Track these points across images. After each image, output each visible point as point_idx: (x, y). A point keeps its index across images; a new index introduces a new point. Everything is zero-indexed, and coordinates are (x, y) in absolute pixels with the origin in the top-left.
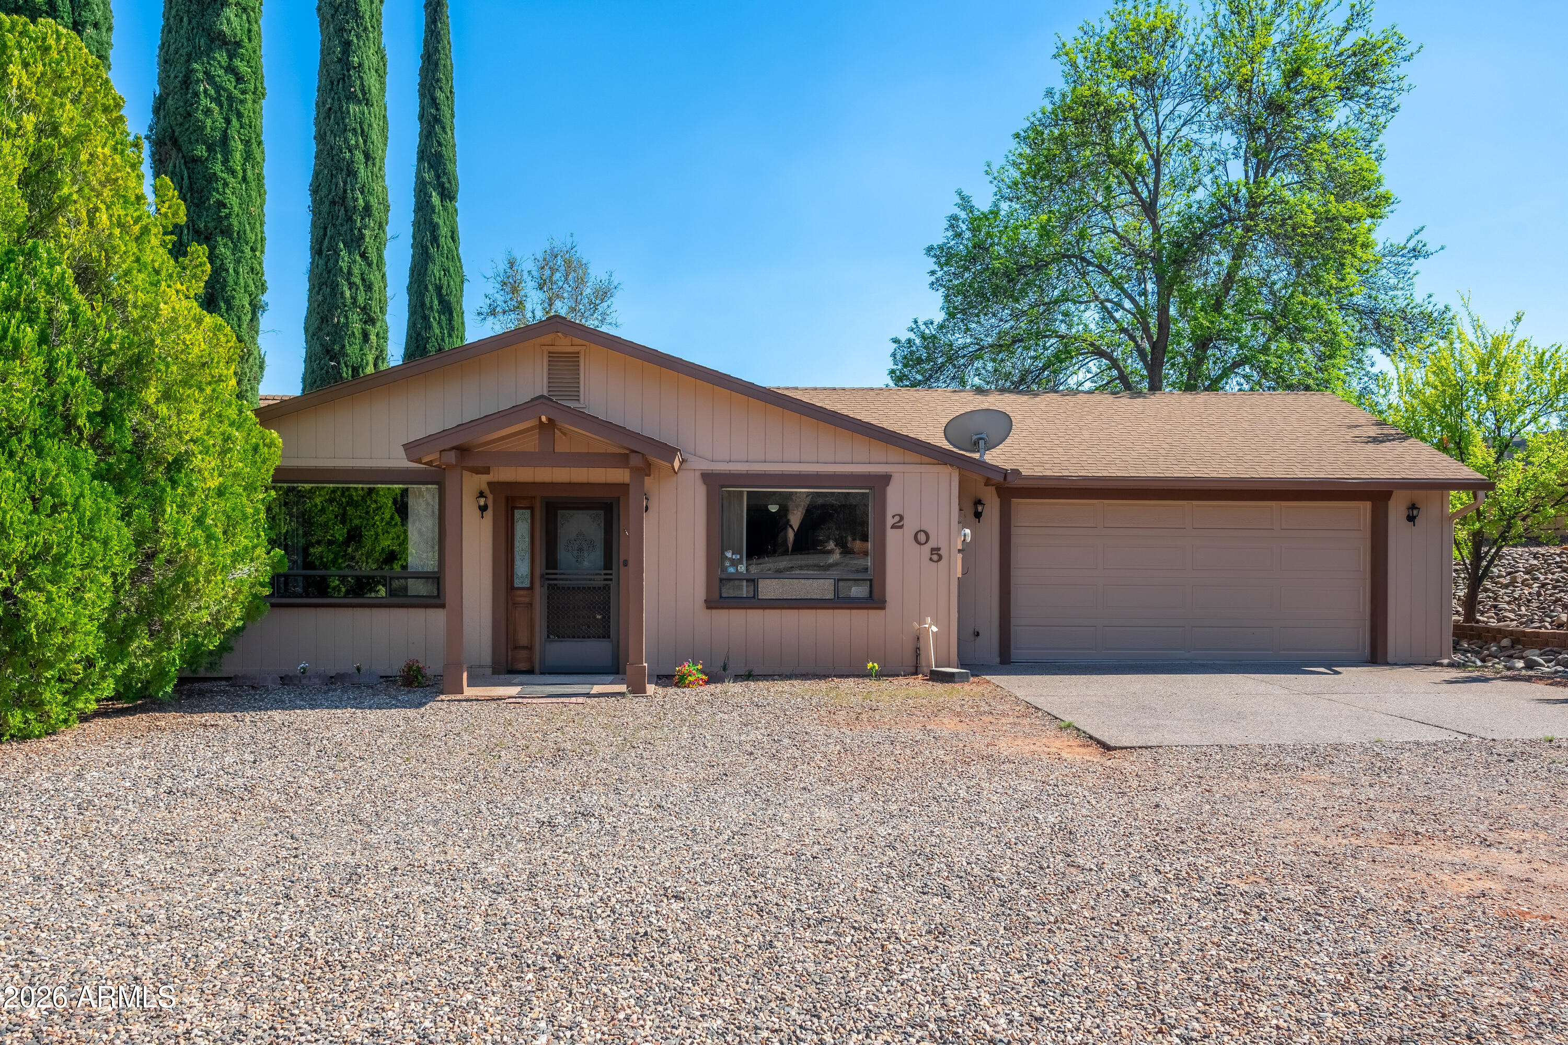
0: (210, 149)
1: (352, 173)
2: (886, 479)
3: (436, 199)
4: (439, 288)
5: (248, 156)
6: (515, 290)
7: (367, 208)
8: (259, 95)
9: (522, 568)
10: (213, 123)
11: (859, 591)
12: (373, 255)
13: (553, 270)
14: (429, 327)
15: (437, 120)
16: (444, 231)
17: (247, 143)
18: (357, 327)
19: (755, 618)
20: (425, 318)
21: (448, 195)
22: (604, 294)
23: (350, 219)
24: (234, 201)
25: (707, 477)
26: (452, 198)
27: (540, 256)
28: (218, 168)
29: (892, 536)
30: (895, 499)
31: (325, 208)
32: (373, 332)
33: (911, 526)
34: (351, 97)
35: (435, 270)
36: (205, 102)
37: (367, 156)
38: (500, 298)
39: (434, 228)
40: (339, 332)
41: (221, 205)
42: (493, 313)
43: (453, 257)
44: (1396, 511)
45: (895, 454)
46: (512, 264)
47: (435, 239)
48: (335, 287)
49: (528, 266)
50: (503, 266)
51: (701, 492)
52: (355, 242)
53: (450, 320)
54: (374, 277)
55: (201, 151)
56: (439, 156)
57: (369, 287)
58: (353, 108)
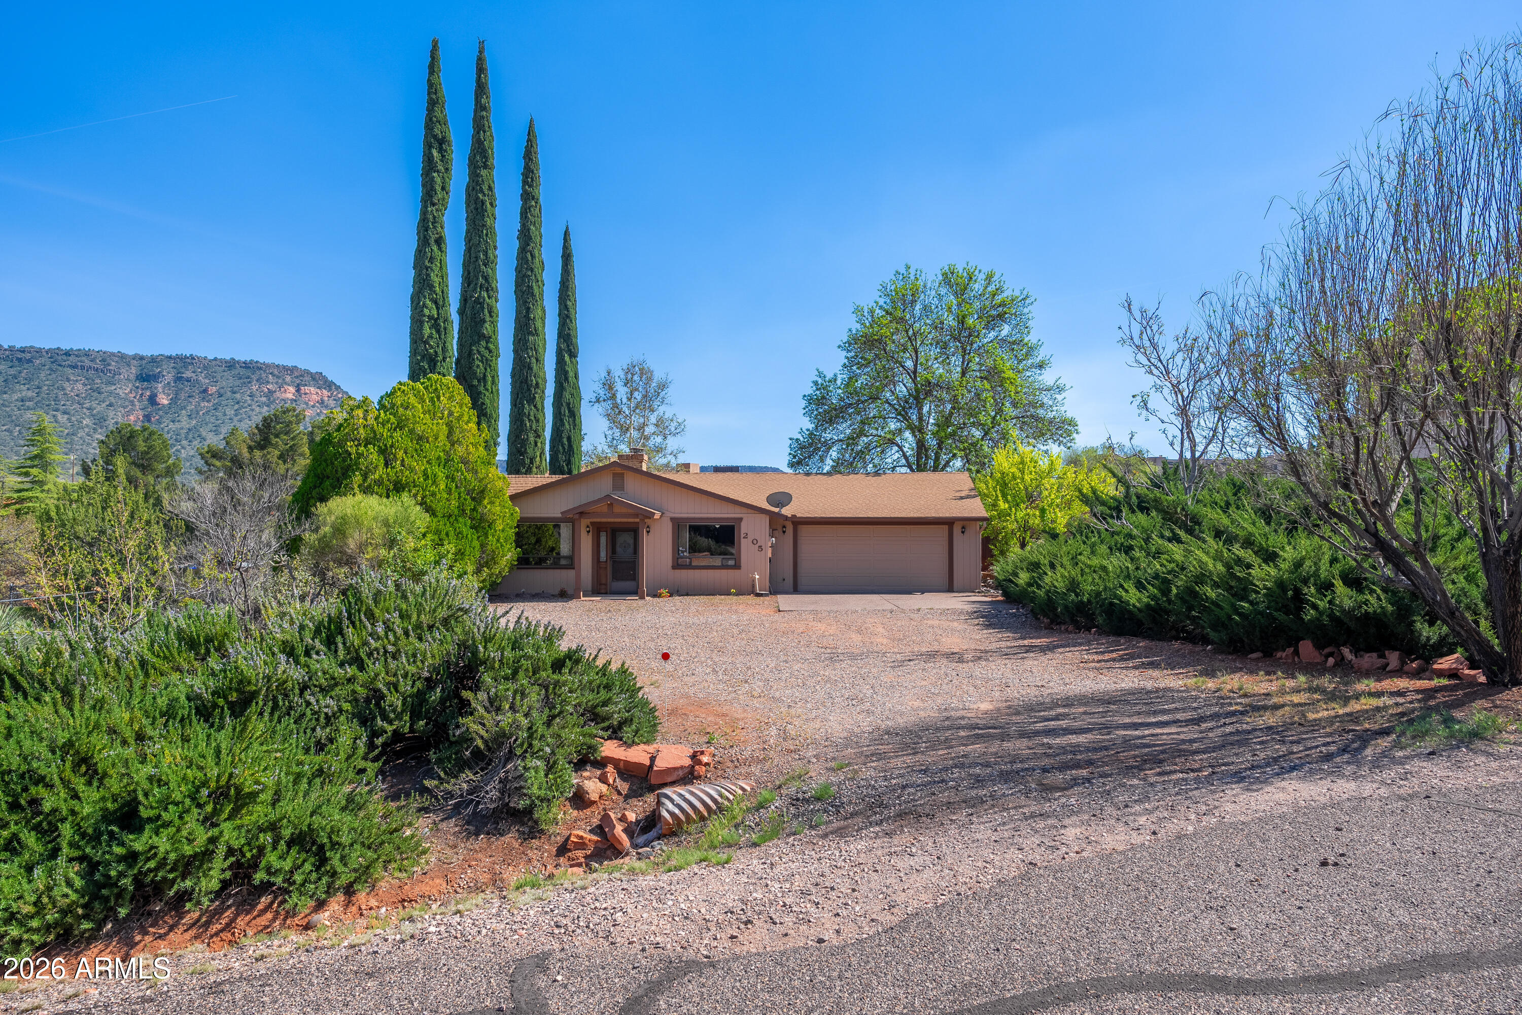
0: (479, 381)
1: (530, 368)
2: (741, 519)
3: (567, 358)
4: (568, 404)
5: (493, 382)
6: (611, 388)
7: (537, 384)
8: (498, 356)
9: (603, 555)
10: (479, 371)
11: (731, 563)
12: (539, 406)
13: (633, 375)
14: (563, 425)
15: (568, 316)
16: (571, 374)
17: (493, 377)
18: (532, 439)
19: (691, 572)
20: (562, 420)
21: (573, 355)
22: (663, 386)
23: (529, 390)
24: (487, 401)
25: (672, 519)
26: (576, 357)
27: (625, 367)
28: (482, 389)
29: (743, 540)
30: (744, 528)
31: (518, 385)
32: (539, 441)
33: (750, 538)
34: (530, 333)
35: (567, 395)
36: (477, 362)
37: (537, 360)
38: (602, 392)
39: (566, 373)
40: (524, 442)
41: (483, 404)
42: (598, 401)
43: (577, 388)
44: (957, 530)
45: (744, 510)
46: (609, 373)
47: (566, 379)
48: (522, 422)
49: (618, 373)
50: (604, 374)
51: (670, 525)
52: (531, 401)
53: (574, 421)
54: (540, 416)
55: (475, 382)
56: (569, 335)
57: (537, 421)
58: (531, 338)
